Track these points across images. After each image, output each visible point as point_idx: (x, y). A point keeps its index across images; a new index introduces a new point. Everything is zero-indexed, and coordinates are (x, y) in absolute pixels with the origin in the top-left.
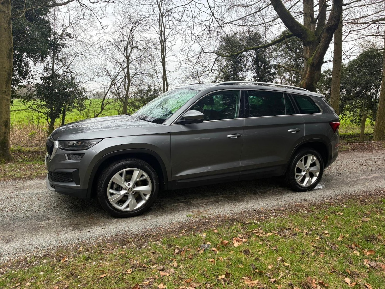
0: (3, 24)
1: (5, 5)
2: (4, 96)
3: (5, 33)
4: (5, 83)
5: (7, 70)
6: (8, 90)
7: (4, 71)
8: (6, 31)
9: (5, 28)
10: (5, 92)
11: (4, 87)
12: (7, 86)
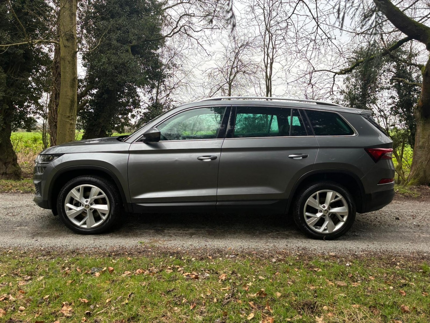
0: (68, 57)
1: (70, 41)
2: (67, 120)
3: (69, 65)
4: (68, 109)
5: (70, 98)
6: (72, 116)
7: (67, 98)
8: (69, 63)
9: (68, 61)
10: (69, 117)
11: (68, 113)
12: (70, 112)
